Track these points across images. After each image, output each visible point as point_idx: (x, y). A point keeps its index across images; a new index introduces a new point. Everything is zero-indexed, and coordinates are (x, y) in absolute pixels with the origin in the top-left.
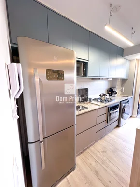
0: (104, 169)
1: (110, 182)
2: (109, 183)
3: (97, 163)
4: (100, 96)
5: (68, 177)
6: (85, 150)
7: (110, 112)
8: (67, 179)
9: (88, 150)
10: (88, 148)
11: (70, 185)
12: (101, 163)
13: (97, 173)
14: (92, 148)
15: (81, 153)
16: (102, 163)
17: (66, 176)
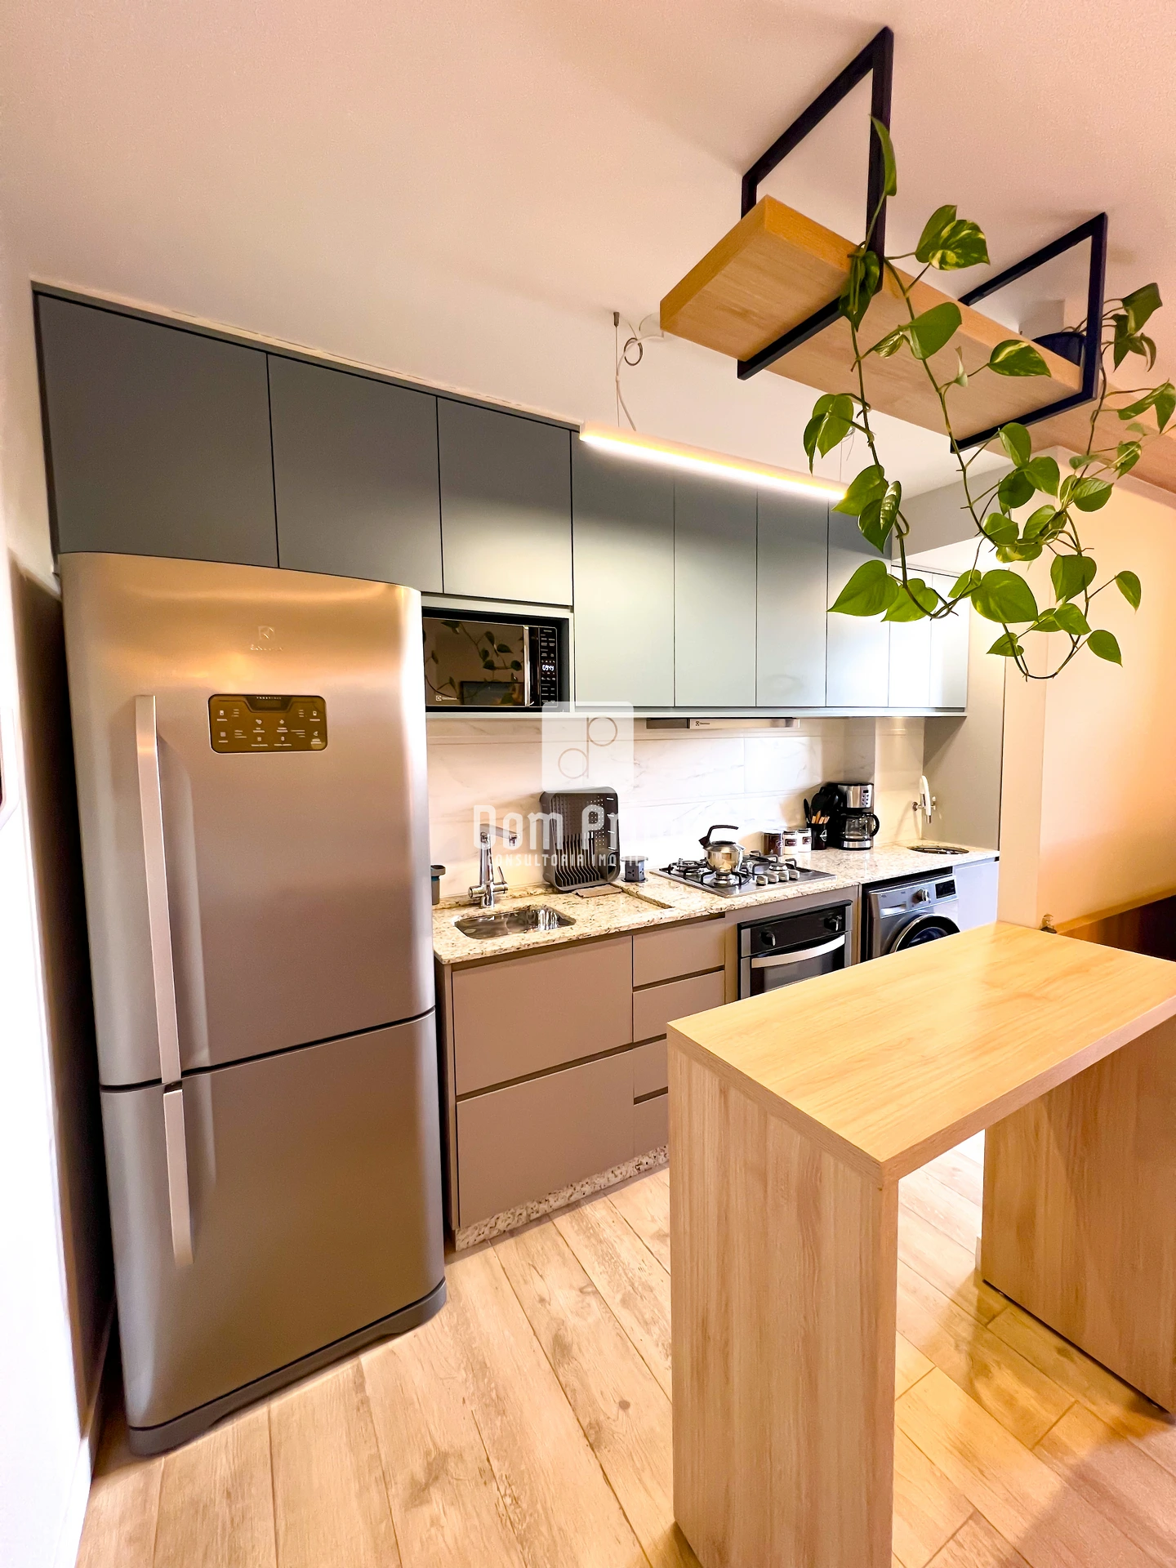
0: (623, 1335)
1: (624, 1405)
2: (613, 1410)
3: (593, 1301)
4: (705, 842)
5: (367, 1359)
6: (546, 1217)
7: (760, 962)
8: (359, 1371)
9: (563, 1222)
10: (571, 1206)
11: (365, 1402)
12: (614, 1301)
13: (560, 1350)
14: (596, 1211)
15: (512, 1233)
16: (625, 1302)
17: (355, 1352)
